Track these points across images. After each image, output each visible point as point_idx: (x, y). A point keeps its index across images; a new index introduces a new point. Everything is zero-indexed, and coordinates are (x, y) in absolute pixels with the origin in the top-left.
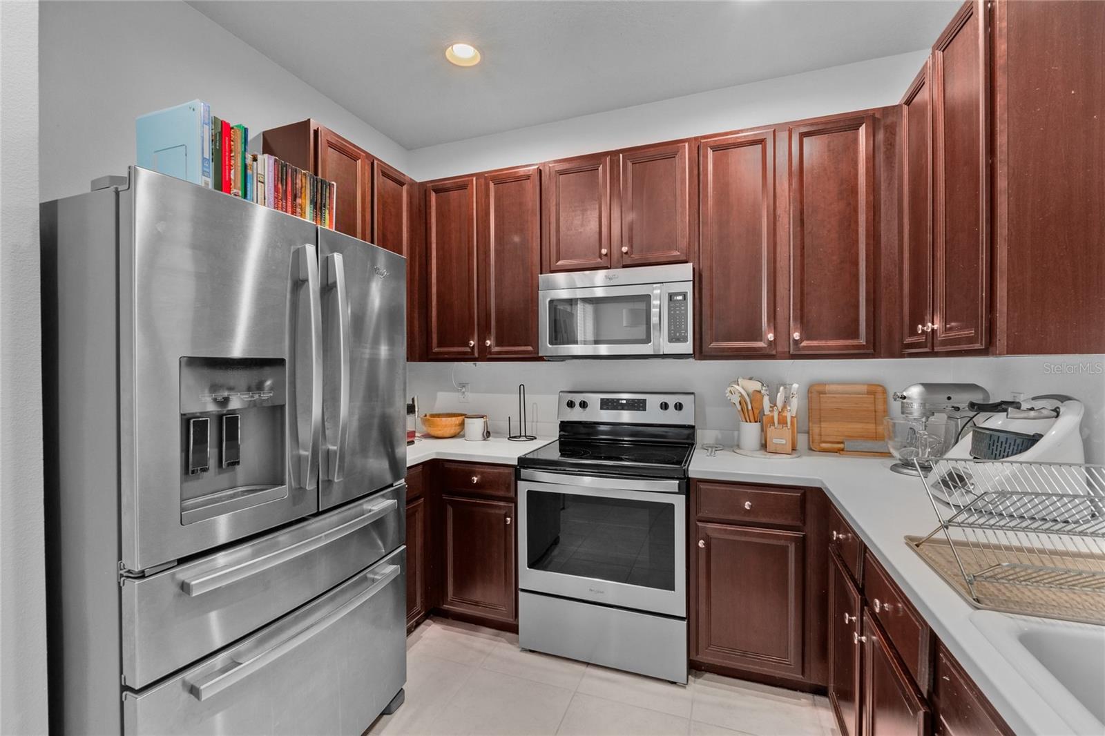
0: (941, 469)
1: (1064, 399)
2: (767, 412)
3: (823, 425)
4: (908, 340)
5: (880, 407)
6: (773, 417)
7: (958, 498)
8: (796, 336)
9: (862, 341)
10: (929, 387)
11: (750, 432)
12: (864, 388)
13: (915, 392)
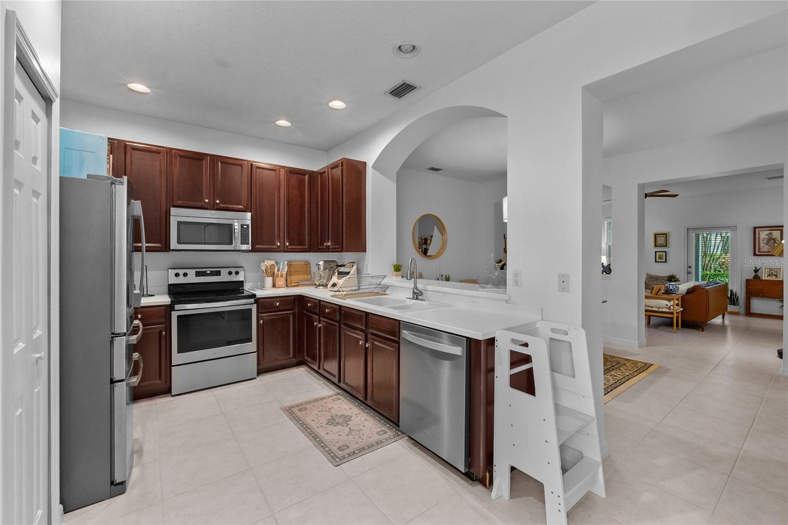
0: (331, 283)
1: (354, 263)
2: (276, 272)
3: (292, 277)
4: (320, 247)
5: (308, 270)
6: (278, 274)
7: (336, 289)
8: (287, 244)
9: (306, 247)
10: (325, 262)
11: (269, 281)
12: (304, 263)
13: (321, 263)
